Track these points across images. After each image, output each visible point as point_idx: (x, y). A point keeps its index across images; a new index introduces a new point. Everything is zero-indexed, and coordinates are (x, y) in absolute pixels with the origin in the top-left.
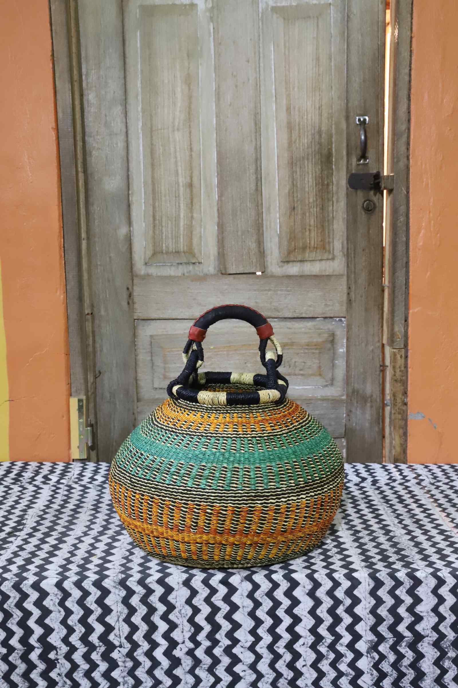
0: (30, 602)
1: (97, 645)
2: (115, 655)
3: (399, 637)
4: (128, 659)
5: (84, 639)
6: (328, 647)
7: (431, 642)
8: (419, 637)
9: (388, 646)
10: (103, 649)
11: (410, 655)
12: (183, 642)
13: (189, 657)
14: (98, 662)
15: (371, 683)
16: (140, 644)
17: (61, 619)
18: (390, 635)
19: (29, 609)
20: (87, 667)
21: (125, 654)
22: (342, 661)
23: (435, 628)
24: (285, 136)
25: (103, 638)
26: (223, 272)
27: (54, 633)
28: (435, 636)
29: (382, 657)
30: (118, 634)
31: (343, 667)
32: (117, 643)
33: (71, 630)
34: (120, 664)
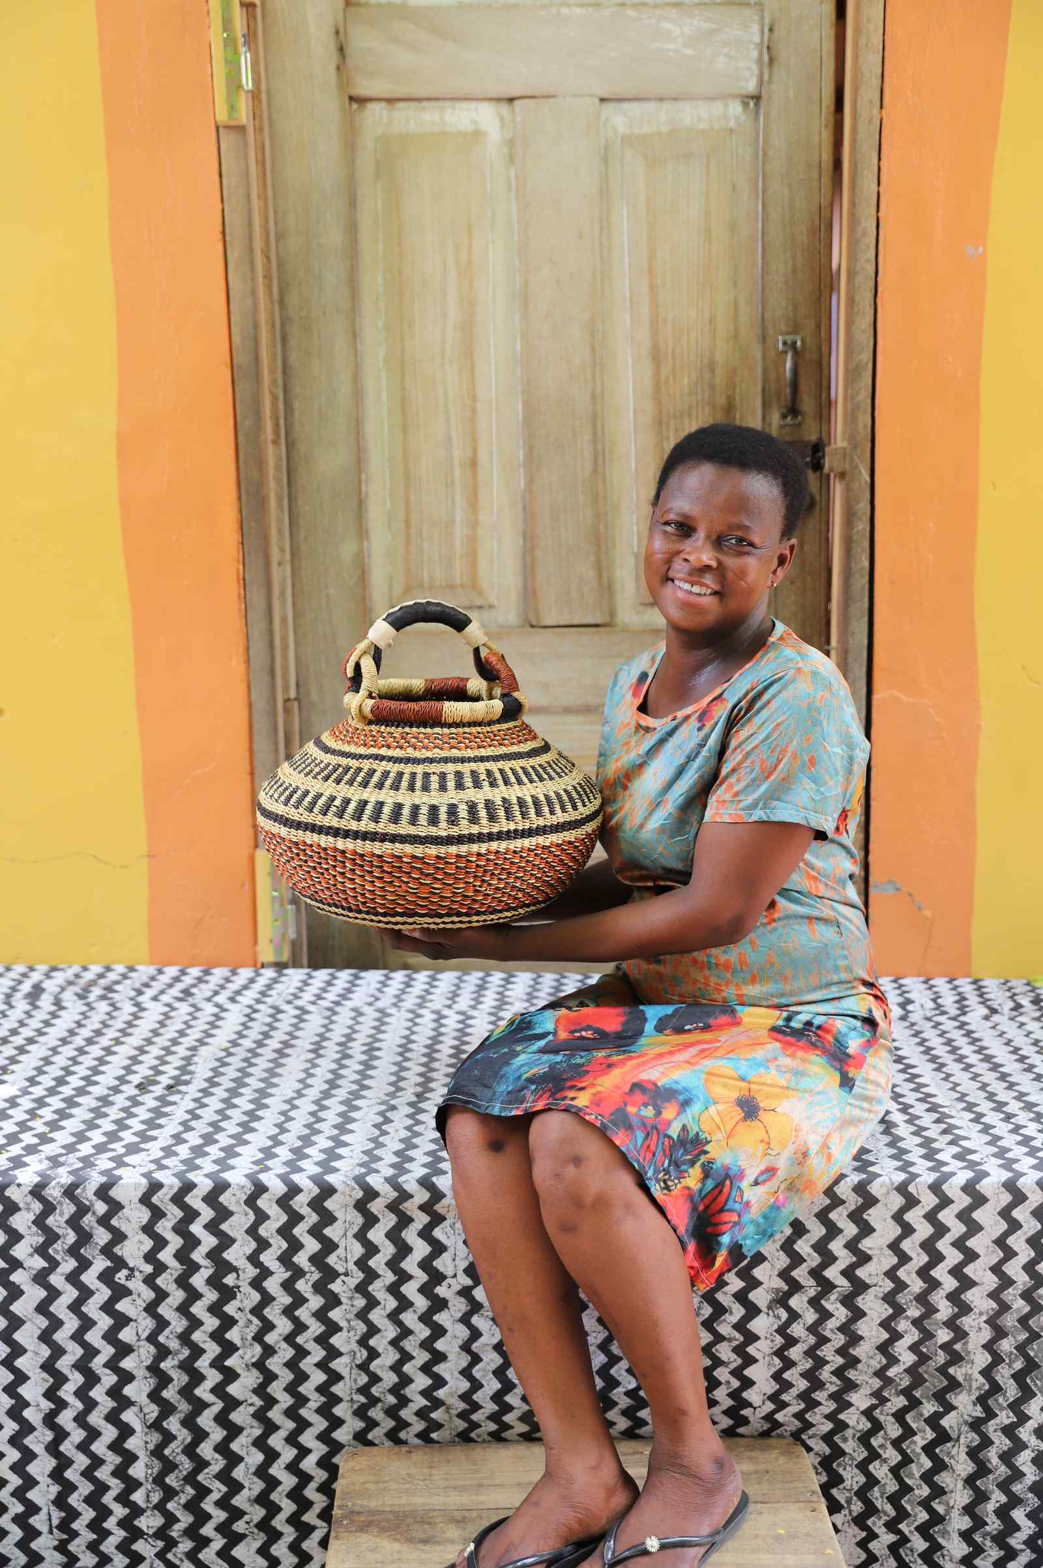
0: (197, 1197)
1: (306, 1269)
2: (336, 1287)
3: (827, 1286)
4: (357, 1295)
5: (285, 1259)
6: (702, 1296)
7: (881, 1295)
8: (860, 1287)
9: (805, 1299)
10: (317, 1276)
11: (841, 1313)
12: (455, 1276)
13: (462, 1300)
14: (306, 1295)
15: (768, 1351)
16: (380, 1273)
17: (248, 1225)
18: (812, 1282)
19: (195, 1207)
20: (288, 1300)
21: (353, 1287)
22: (725, 1320)
23: (891, 1274)
24: (649, 372)
25: (318, 1260)
26: (534, 622)
27: (235, 1246)
28: (889, 1285)
29: (794, 1316)
30: (343, 1255)
31: (724, 1329)
32: (341, 1270)
33: (263, 1244)
34: (344, 1300)
